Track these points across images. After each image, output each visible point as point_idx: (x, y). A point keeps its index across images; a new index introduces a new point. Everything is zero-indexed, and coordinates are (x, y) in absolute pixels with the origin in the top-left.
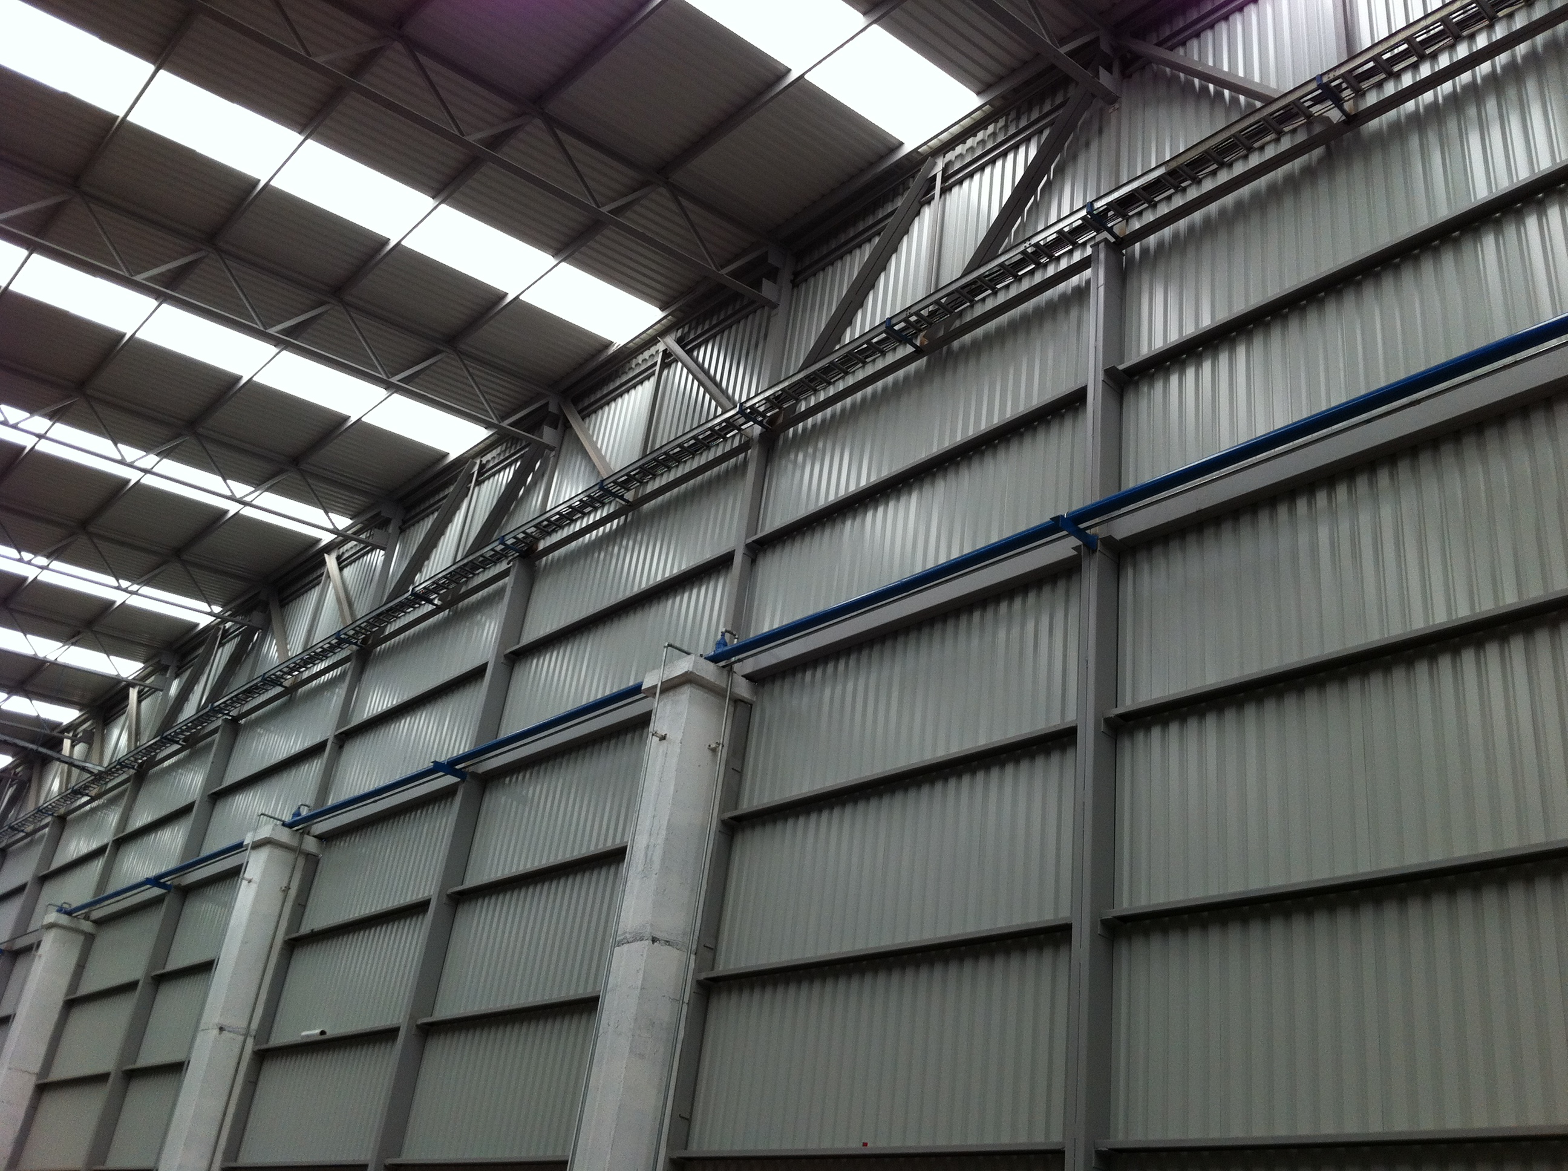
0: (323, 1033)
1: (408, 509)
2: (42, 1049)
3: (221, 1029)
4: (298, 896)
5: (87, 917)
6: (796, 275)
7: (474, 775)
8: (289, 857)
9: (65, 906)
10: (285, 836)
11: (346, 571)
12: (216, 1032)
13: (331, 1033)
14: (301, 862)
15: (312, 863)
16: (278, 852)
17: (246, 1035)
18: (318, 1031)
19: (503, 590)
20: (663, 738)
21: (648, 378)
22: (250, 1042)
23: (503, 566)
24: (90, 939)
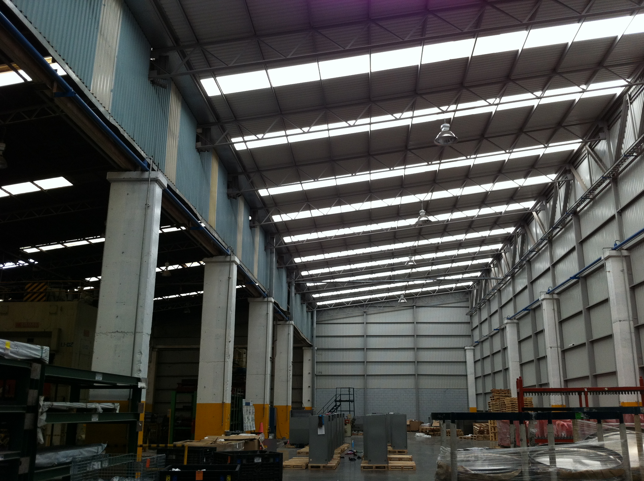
0: (573, 345)
1: (547, 196)
2: (517, 355)
3: (551, 348)
4: (557, 310)
5: (515, 319)
6: (609, 126)
7: (582, 277)
8: (552, 301)
9: (508, 317)
10: (548, 296)
11: (539, 214)
12: (550, 348)
13: (576, 344)
14: (555, 301)
15: (558, 301)
16: (548, 301)
17: (558, 348)
18: (572, 345)
19: (572, 223)
20: (609, 272)
21: (586, 158)
22: (559, 349)
23: (570, 218)
24: (518, 324)
